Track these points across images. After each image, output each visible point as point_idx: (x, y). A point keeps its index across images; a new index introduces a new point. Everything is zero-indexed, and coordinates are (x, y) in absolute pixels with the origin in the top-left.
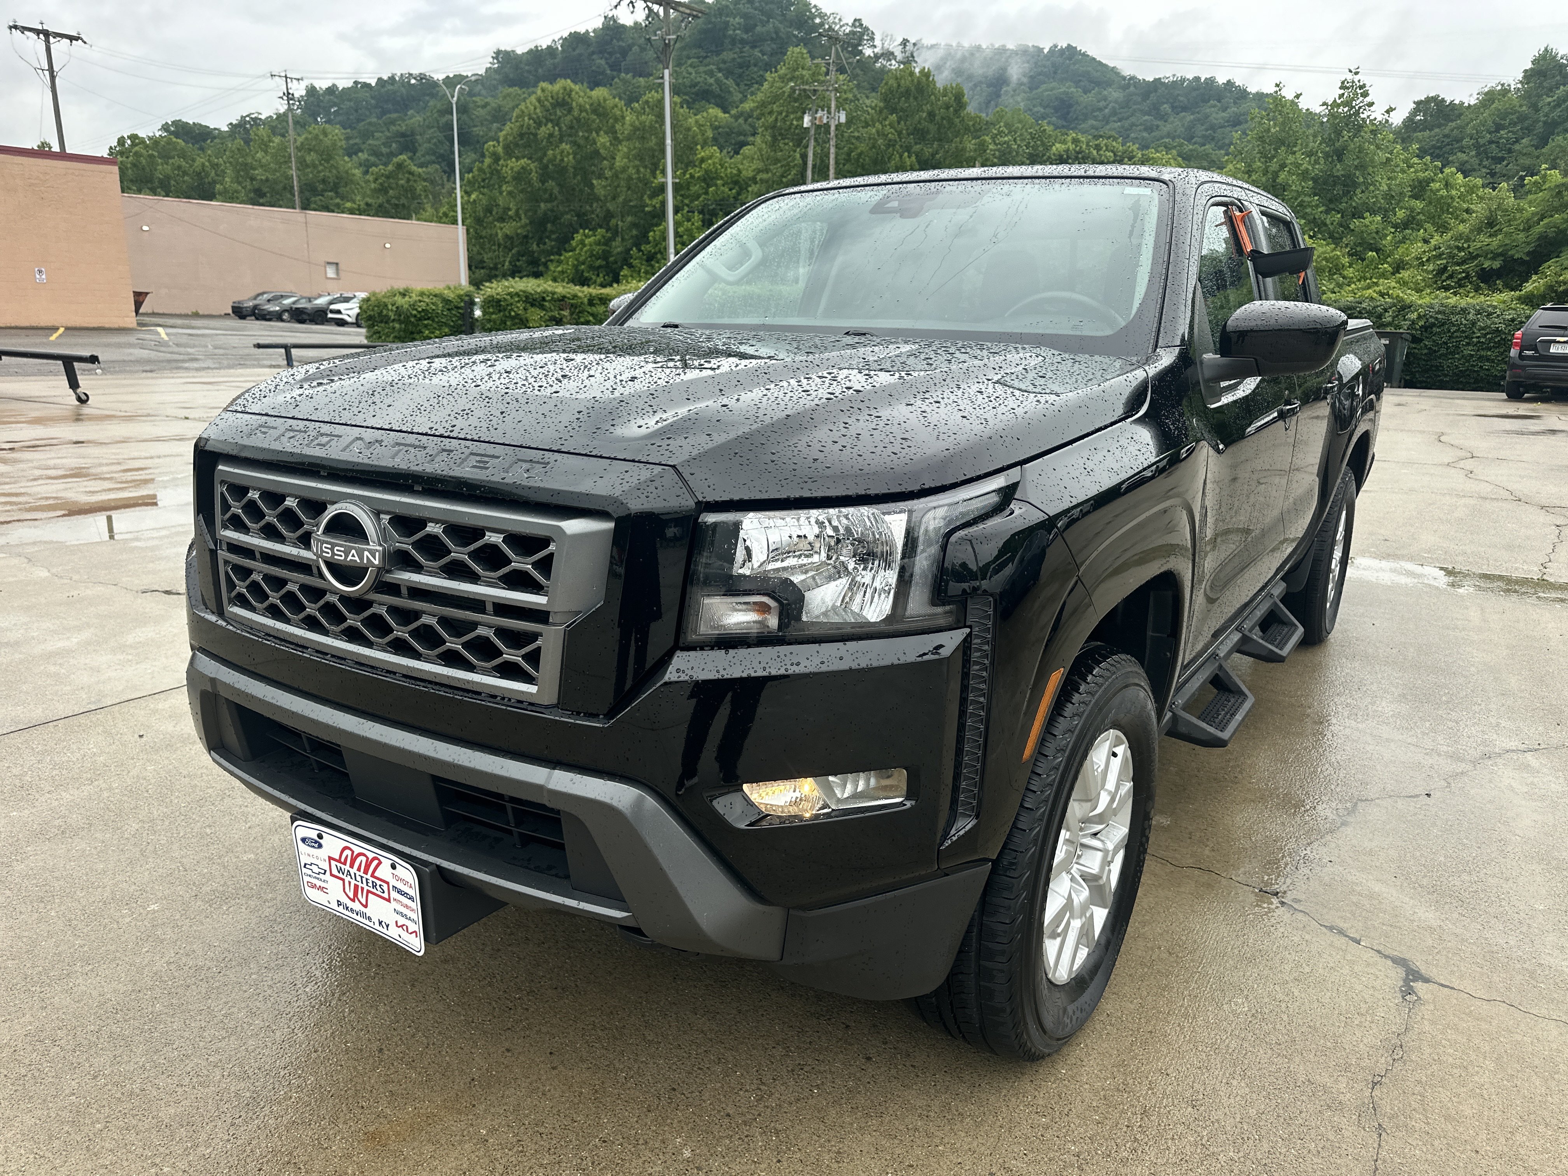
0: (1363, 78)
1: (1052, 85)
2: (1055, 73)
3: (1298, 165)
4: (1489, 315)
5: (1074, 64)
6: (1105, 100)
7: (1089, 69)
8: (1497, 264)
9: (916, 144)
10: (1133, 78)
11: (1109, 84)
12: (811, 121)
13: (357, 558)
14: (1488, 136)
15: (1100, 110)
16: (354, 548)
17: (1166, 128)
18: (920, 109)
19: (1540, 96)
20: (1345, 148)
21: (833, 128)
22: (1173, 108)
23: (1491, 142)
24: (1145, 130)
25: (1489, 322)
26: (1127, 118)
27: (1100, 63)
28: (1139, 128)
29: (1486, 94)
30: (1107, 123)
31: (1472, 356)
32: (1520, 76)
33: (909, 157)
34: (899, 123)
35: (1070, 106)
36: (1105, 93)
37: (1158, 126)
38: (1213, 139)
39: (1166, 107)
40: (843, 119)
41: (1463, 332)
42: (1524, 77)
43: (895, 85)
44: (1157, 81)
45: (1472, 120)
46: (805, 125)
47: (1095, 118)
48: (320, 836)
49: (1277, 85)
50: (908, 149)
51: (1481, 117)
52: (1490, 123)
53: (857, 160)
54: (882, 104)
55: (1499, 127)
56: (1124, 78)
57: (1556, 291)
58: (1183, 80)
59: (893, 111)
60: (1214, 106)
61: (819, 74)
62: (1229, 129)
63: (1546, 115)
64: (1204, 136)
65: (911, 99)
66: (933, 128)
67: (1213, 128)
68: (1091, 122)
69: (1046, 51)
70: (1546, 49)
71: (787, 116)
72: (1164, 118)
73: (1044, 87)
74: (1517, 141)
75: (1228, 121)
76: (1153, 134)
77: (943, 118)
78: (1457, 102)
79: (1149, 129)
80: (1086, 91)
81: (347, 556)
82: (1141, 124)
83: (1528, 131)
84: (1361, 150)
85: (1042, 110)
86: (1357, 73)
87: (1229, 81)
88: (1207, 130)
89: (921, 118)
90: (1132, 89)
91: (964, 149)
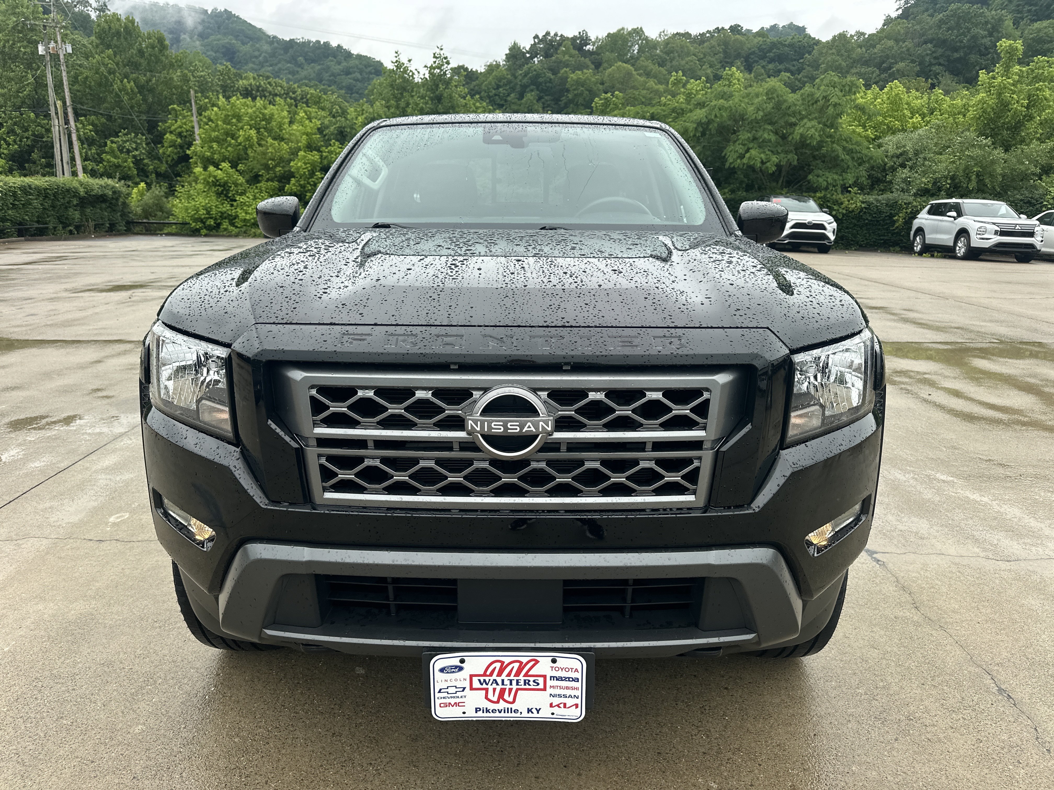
0: (445, 53)
1: (219, 36)
2: (219, 28)
3: (417, 105)
5: (232, 23)
6: (259, 51)
7: (244, 28)
9: (132, 73)
10: (275, 37)
11: (259, 39)
12: (45, 50)
13: (533, 429)
14: (494, 91)
15: (256, 57)
16: (529, 421)
17: (303, 73)
18: (131, 46)
19: (515, 70)
20: (441, 95)
21: (62, 57)
22: (306, 60)
23: (496, 95)
24: (290, 73)
26: (276, 65)
27: (250, 24)
28: (285, 72)
29: (489, 66)
30: (263, 67)
32: (504, 57)
33: (129, 82)
34: (115, 56)
35: (234, 53)
36: (257, 45)
37: (298, 72)
38: (335, 82)
39: (301, 59)
40: (70, 50)
42: (507, 58)
43: (107, 27)
44: (292, 41)
45: (484, 81)
46: (40, 53)
47: (254, 63)
48: (462, 661)
49: (396, 53)
50: (126, 76)
51: (488, 80)
52: (493, 83)
53: (85, 82)
54: (98, 42)
55: (498, 87)
56: (269, 37)
58: (309, 42)
59: (108, 47)
60: (332, 61)
61: (38, 12)
62: (344, 76)
63: (521, 81)
64: (329, 80)
65: (122, 40)
66: (144, 62)
67: (333, 75)
68: (251, 65)
69: (209, 12)
70: (514, 43)
71: (14, 44)
72: (301, 66)
73: (212, 37)
74: (508, 95)
75: (343, 71)
76: (295, 77)
77: (150, 55)
78: (474, 70)
79: (293, 73)
80: (243, 44)
81: (522, 428)
82: (286, 69)
83: (513, 89)
84: (451, 97)
85: (214, 55)
86: (442, 49)
87: (339, 45)
88: (330, 76)
89: (132, 53)
90: (276, 44)
91: (171, 79)
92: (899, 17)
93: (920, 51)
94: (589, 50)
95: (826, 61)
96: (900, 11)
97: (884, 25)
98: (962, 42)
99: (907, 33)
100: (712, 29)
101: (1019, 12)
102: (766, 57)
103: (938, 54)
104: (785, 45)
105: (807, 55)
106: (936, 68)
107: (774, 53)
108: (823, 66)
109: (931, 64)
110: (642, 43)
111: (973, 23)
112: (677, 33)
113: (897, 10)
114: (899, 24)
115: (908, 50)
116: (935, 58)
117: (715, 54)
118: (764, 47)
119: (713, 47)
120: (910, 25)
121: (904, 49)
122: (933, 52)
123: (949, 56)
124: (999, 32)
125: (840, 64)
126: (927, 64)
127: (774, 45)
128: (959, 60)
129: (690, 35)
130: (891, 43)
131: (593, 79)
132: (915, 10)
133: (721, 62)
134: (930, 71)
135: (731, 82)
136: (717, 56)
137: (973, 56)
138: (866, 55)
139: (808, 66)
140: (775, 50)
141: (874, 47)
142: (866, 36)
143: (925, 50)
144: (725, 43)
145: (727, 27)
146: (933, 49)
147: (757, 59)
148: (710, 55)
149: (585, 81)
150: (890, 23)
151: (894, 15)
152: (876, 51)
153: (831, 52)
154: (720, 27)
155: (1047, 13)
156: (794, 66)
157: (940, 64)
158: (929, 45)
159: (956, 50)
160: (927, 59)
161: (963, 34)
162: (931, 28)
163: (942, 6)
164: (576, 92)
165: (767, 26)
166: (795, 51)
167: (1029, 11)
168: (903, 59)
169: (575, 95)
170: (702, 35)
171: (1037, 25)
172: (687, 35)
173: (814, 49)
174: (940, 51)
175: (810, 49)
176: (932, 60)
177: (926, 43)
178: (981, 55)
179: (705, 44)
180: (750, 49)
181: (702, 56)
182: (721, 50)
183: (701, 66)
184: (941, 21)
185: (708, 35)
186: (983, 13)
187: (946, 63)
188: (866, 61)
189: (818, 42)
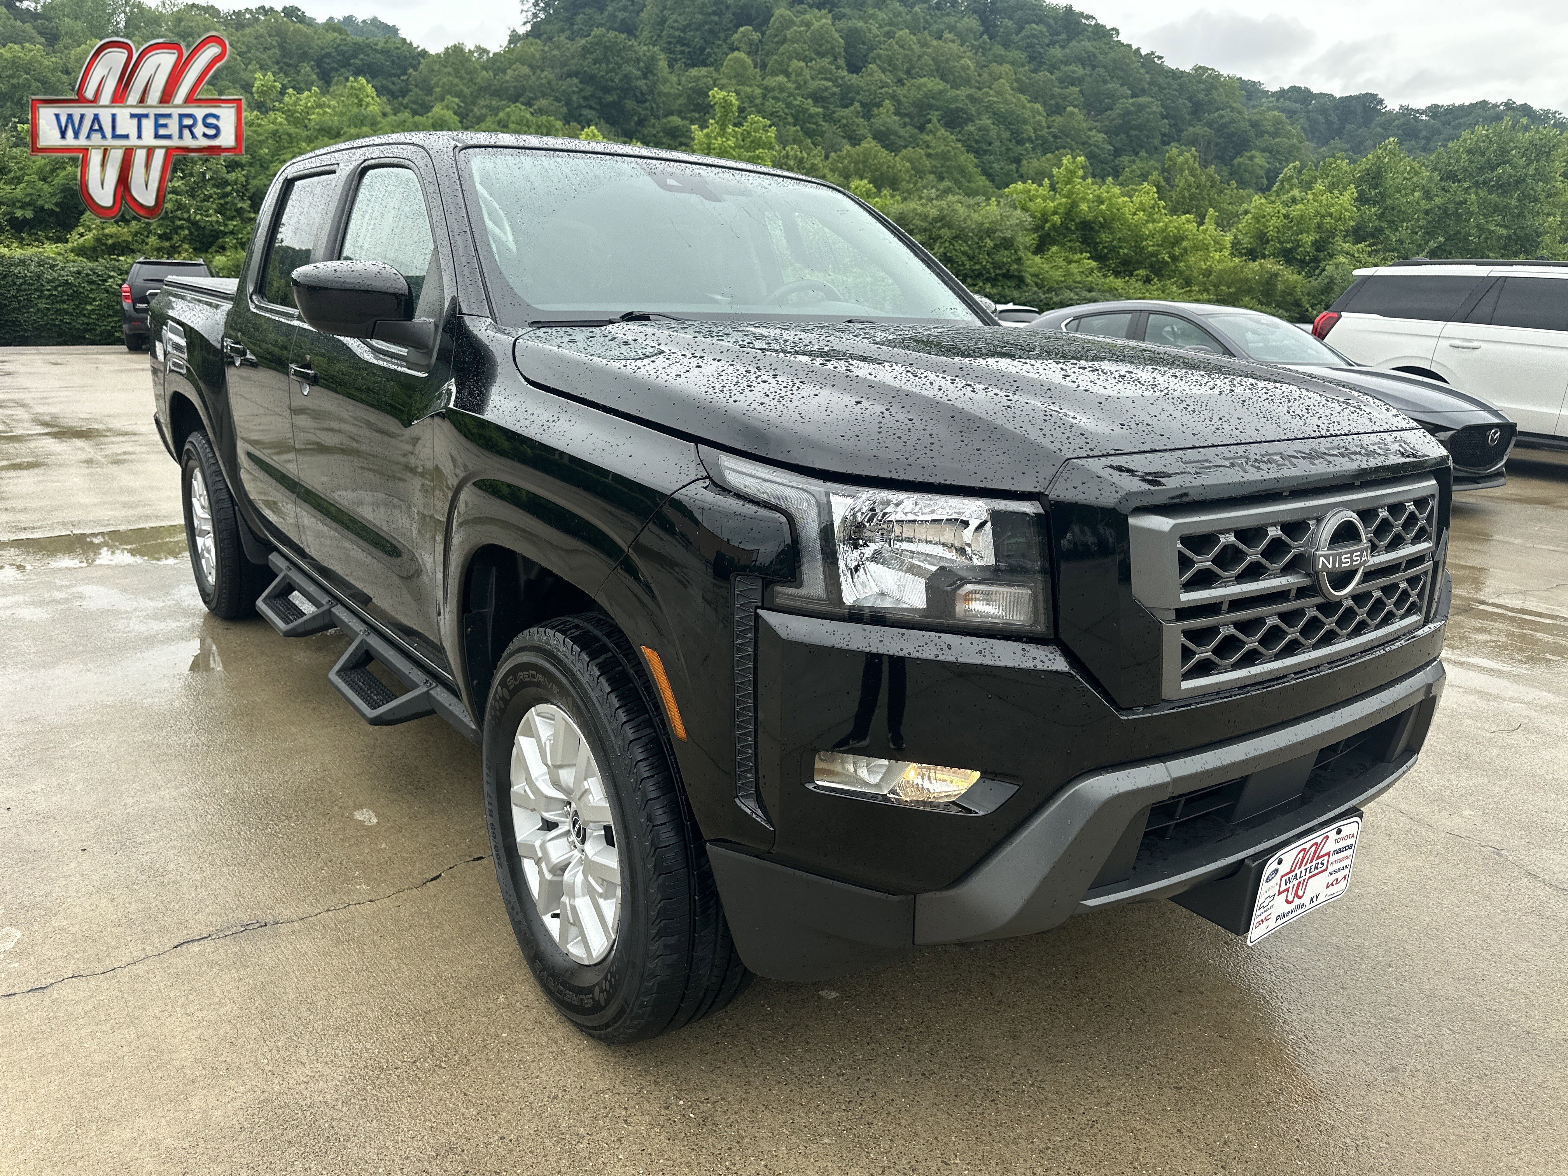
4: (52, 267)
8: (29, 214)
25: (55, 275)
31: (48, 309)
41: (30, 284)
48: (1281, 861)
57: (105, 244)
92: (527, 35)
93: (564, 85)
94: (28, 10)
95: (441, 83)
96: (528, 27)
97: (510, 42)
98: (612, 81)
99: (544, 59)
100: (254, 6)
101: (673, 52)
102: (350, 65)
103: (588, 94)
104: (376, 50)
105: (411, 70)
106: (586, 112)
107: (362, 60)
108: (437, 89)
109: (580, 106)
110: (131, 11)
111: (622, 58)
112: (193, 5)
113: (525, 24)
114: (532, 44)
115: (549, 83)
116: (585, 98)
117: (265, 49)
118: (345, 48)
119: (262, 36)
120: (546, 49)
121: (544, 81)
122: (581, 90)
123: (600, 98)
124: (654, 75)
125: (462, 91)
126: (575, 105)
127: (358, 48)
128: (612, 105)
129: (218, 11)
130: (526, 70)
131: (46, 63)
132: (548, 28)
133: (277, 63)
134: (581, 115)
135: (361, 100)
136: (270, 52)
137: (628, 101)
138: (495, 82)
139: (416, 86)
140: (361, 56)
141: (504, 71)
142: (491, 55)
143: (570, 86)
144: (279, 32)
145: (279, 8)
146: (580, 86)
147: (335, 65)
148: (257, 49)
149: (30, 62)
150: (518, 41)
151: (522, 30)
152: (507, 78)
153: (446, 70)
154: (267, 7)
155: (701, 58)
156: (394, 84)
157: (591, 108)
158: (575, 80)
159: (607, 90)
160: (575, 98)
161: (613, 70)
162: (573, 57)
163: (581, 29)
164: (15, 81)
165: (339, 16)
166: (393, 61)
167: (682, 52)
168: (544, 95)
169: (14, 86)
170: (238, 14)
171: (694, 72)
172: (212, 10)
173: (419, 63)
174: (589, 90)
175: (415, 62)
176: (581, 101)
177: (570, 75)
178: (638, 102)
179: (247, 30)
180: (322, 49)
181: (244, 49)
182: (274, 43)
183: (247, 65)
184: (584, 48)
185: (248, 16)
186: (632, 46)
187: (598, 107)
188: (496, 91)
189: (424, 53)
